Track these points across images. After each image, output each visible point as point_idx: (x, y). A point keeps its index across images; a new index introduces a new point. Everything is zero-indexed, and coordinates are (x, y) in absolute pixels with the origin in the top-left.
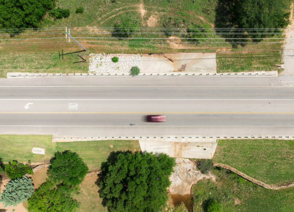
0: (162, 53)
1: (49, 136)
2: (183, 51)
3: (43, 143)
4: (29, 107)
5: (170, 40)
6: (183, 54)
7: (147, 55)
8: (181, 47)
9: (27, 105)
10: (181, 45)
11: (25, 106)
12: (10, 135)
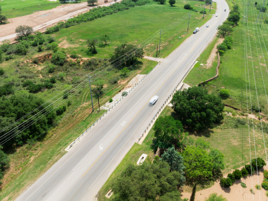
0: (124, 88)
1: (134, 145)
2: (128, 82)
3: (138, 151)
4: (102, 147)
5: (120, 83)
6: (130, 82)
7: (119, 93)
8: (126, 81)
9: (100, 147)
10: (125, 81)
11: (100, 149)
12: (114, 172)
